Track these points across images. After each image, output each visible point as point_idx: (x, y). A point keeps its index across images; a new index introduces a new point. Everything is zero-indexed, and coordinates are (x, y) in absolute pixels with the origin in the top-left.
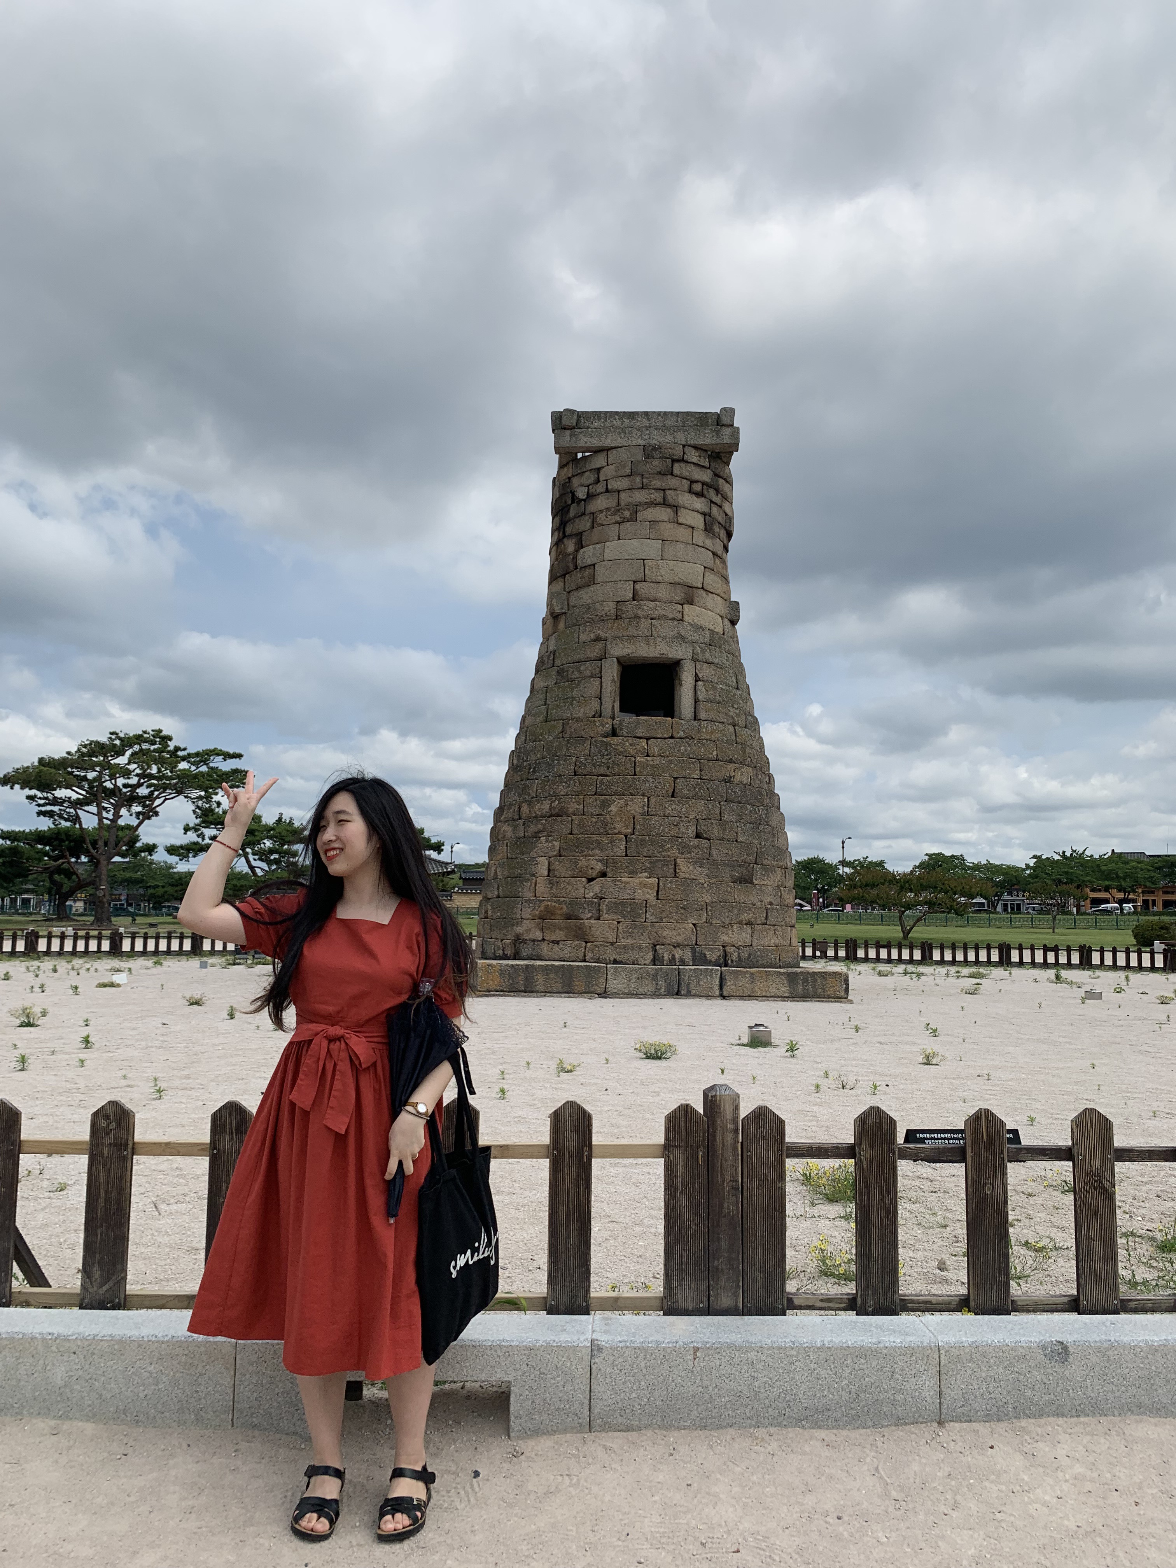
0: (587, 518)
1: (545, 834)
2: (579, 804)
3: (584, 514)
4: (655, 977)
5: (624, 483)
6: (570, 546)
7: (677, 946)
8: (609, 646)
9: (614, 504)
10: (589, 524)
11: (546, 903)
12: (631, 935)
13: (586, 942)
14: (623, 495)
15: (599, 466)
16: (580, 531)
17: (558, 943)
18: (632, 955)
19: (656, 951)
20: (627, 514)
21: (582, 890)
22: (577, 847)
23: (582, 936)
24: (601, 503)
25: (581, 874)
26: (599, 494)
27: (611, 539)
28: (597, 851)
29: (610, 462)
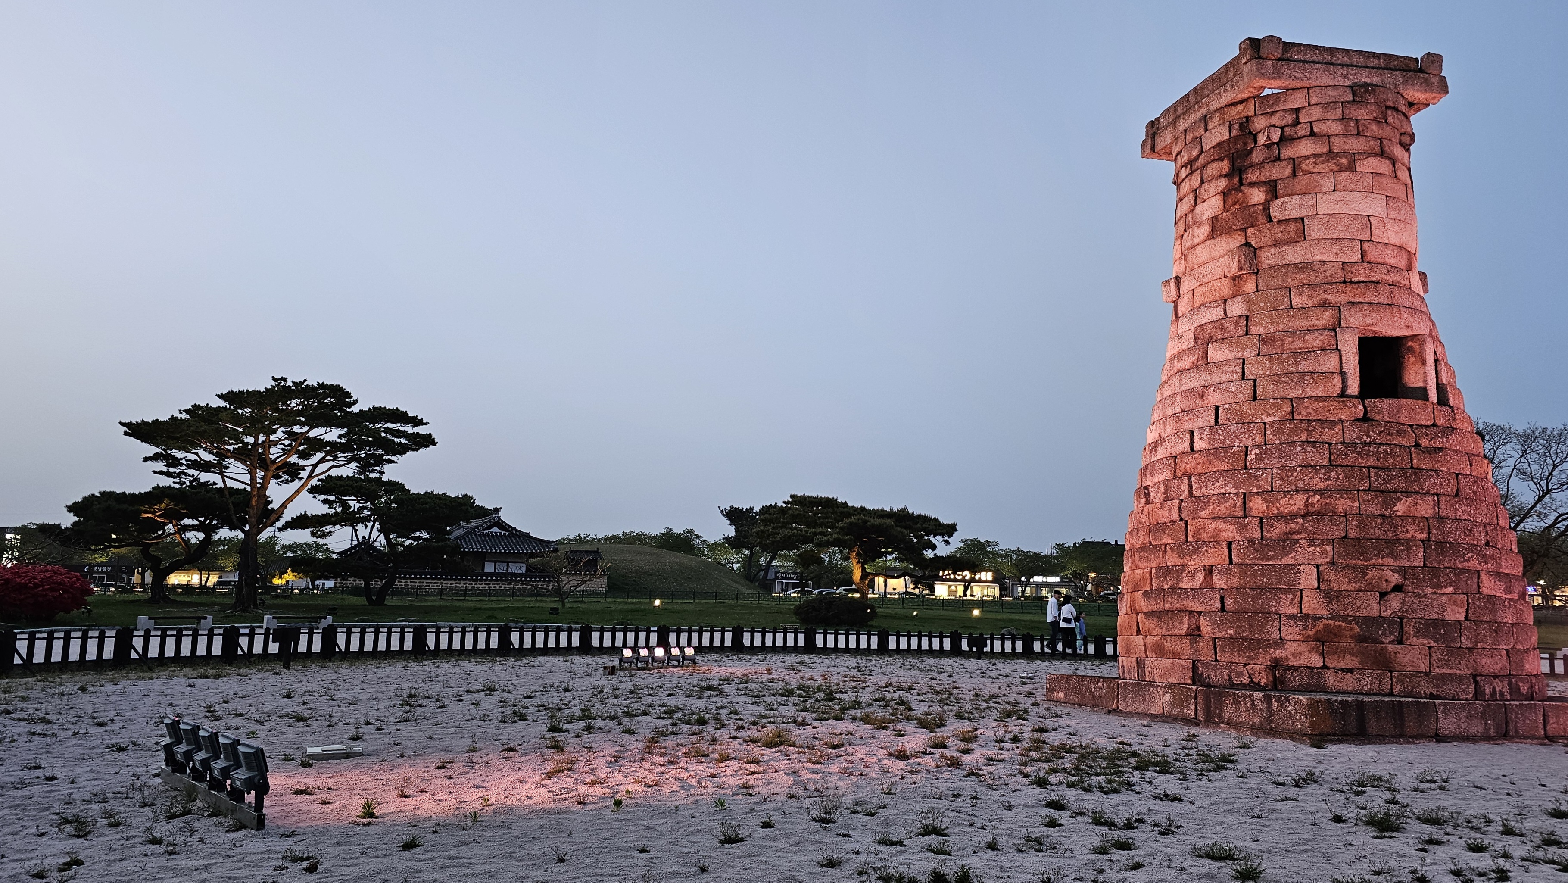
0: (1284, 163)
1: (1303, 536)
2: (1353, 500)
3: (1278, 159)
4: (1483, 717)
5: (1335, 128)
6: (1257, 196)
7: (1496, 677)
8: (1345, 313)
9: (1325, 150)
10: (1288, 171)
11: (1326, 622)
12: (1447, 664)
13: (1391, 672)
14: (1335, 141)
15: (1296, 106)
16: (1272, 178)
17: (1351, 671)
18: (1451, 689)
19: (1476, 682)
20: (1344, 161)
21: (1376, 607)
22: (1361, 554)
23: (1384, 662)
24: (1306, 148)
25: (1371, 587)
26: (1299, 138)
27: (1324, 189)
28: (1389, 561)
29: (1313, 102)
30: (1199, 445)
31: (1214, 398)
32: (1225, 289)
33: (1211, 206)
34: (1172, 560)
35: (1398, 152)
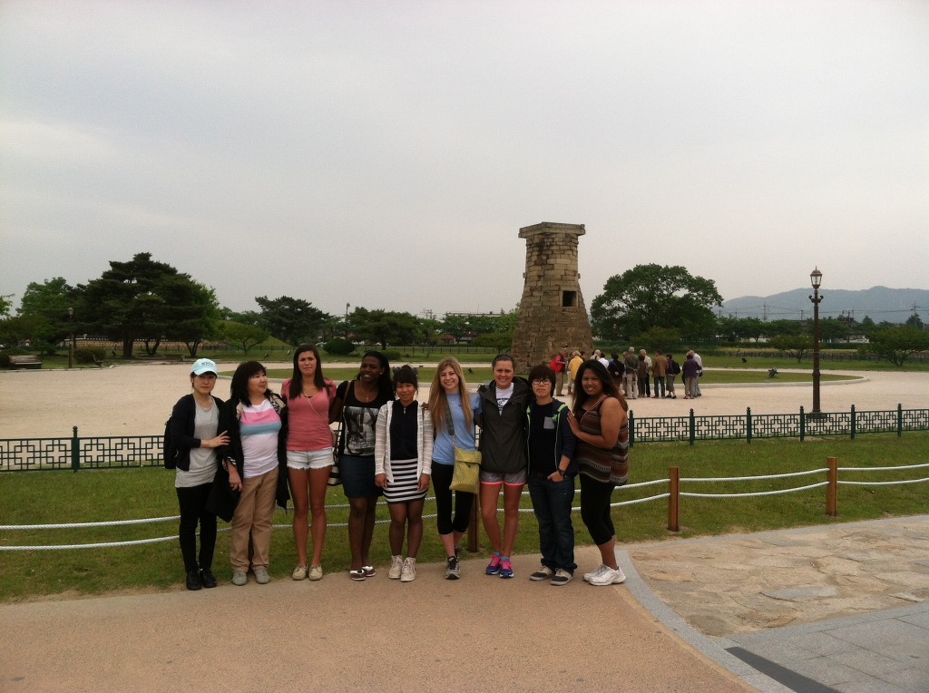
0: (550, 251)
3: (549, 249)
5: (561, 243)
6: (544, 258)
8: (561, 286)
9: (559, 248)
10: (551, 253)
14: (561, 246)
16: (548, 254)
20: (563, 251)
24: (555, 248)
27: (558, 257)
30: (531, 315)
31: (534, 305)
32: (537, 278)
33: (534, 258)
34: (524, 341)
35: (574, 248)
